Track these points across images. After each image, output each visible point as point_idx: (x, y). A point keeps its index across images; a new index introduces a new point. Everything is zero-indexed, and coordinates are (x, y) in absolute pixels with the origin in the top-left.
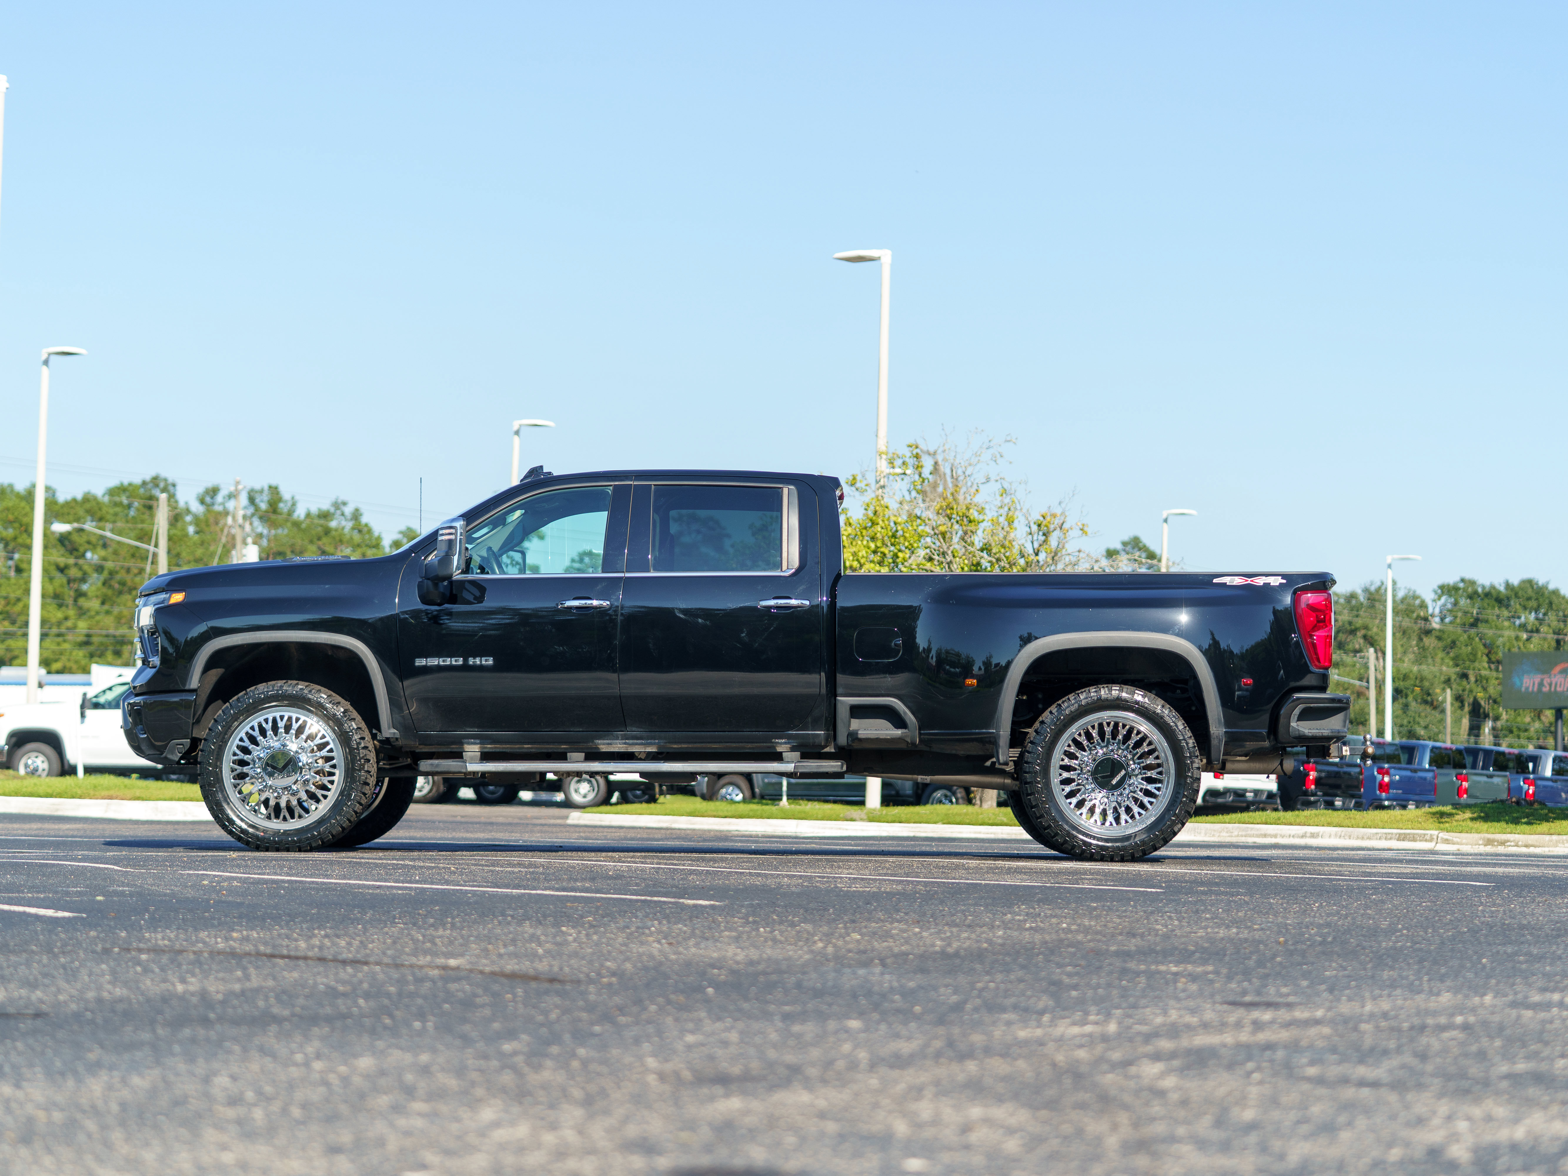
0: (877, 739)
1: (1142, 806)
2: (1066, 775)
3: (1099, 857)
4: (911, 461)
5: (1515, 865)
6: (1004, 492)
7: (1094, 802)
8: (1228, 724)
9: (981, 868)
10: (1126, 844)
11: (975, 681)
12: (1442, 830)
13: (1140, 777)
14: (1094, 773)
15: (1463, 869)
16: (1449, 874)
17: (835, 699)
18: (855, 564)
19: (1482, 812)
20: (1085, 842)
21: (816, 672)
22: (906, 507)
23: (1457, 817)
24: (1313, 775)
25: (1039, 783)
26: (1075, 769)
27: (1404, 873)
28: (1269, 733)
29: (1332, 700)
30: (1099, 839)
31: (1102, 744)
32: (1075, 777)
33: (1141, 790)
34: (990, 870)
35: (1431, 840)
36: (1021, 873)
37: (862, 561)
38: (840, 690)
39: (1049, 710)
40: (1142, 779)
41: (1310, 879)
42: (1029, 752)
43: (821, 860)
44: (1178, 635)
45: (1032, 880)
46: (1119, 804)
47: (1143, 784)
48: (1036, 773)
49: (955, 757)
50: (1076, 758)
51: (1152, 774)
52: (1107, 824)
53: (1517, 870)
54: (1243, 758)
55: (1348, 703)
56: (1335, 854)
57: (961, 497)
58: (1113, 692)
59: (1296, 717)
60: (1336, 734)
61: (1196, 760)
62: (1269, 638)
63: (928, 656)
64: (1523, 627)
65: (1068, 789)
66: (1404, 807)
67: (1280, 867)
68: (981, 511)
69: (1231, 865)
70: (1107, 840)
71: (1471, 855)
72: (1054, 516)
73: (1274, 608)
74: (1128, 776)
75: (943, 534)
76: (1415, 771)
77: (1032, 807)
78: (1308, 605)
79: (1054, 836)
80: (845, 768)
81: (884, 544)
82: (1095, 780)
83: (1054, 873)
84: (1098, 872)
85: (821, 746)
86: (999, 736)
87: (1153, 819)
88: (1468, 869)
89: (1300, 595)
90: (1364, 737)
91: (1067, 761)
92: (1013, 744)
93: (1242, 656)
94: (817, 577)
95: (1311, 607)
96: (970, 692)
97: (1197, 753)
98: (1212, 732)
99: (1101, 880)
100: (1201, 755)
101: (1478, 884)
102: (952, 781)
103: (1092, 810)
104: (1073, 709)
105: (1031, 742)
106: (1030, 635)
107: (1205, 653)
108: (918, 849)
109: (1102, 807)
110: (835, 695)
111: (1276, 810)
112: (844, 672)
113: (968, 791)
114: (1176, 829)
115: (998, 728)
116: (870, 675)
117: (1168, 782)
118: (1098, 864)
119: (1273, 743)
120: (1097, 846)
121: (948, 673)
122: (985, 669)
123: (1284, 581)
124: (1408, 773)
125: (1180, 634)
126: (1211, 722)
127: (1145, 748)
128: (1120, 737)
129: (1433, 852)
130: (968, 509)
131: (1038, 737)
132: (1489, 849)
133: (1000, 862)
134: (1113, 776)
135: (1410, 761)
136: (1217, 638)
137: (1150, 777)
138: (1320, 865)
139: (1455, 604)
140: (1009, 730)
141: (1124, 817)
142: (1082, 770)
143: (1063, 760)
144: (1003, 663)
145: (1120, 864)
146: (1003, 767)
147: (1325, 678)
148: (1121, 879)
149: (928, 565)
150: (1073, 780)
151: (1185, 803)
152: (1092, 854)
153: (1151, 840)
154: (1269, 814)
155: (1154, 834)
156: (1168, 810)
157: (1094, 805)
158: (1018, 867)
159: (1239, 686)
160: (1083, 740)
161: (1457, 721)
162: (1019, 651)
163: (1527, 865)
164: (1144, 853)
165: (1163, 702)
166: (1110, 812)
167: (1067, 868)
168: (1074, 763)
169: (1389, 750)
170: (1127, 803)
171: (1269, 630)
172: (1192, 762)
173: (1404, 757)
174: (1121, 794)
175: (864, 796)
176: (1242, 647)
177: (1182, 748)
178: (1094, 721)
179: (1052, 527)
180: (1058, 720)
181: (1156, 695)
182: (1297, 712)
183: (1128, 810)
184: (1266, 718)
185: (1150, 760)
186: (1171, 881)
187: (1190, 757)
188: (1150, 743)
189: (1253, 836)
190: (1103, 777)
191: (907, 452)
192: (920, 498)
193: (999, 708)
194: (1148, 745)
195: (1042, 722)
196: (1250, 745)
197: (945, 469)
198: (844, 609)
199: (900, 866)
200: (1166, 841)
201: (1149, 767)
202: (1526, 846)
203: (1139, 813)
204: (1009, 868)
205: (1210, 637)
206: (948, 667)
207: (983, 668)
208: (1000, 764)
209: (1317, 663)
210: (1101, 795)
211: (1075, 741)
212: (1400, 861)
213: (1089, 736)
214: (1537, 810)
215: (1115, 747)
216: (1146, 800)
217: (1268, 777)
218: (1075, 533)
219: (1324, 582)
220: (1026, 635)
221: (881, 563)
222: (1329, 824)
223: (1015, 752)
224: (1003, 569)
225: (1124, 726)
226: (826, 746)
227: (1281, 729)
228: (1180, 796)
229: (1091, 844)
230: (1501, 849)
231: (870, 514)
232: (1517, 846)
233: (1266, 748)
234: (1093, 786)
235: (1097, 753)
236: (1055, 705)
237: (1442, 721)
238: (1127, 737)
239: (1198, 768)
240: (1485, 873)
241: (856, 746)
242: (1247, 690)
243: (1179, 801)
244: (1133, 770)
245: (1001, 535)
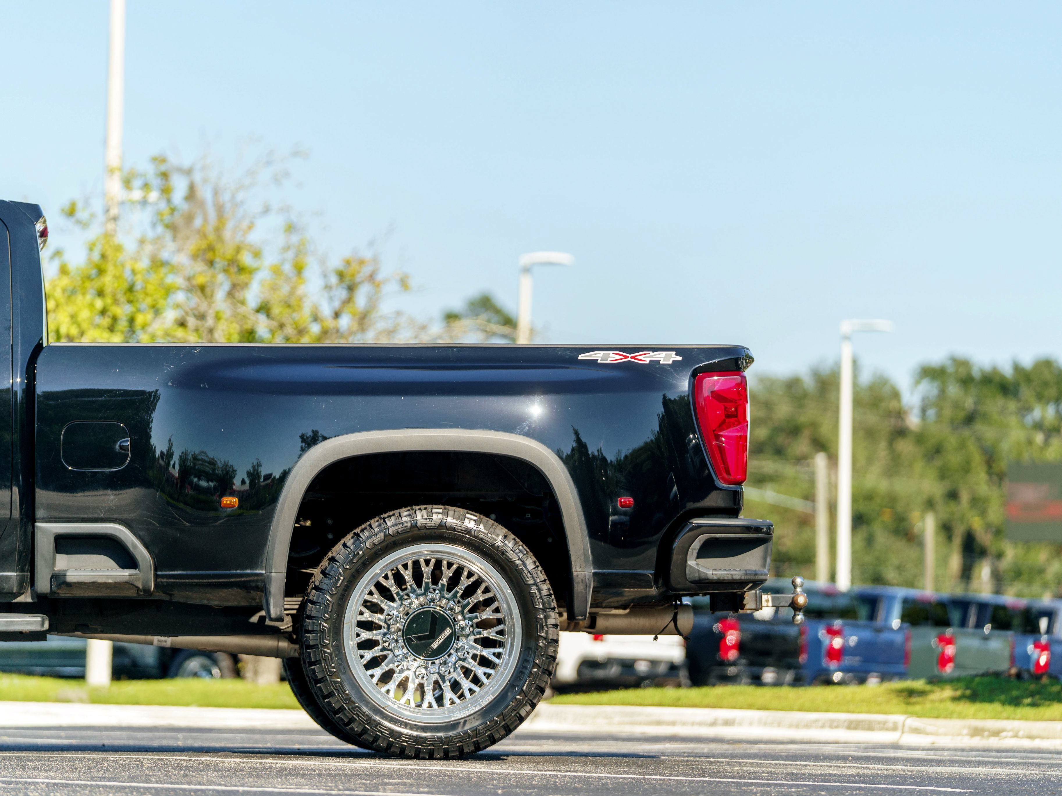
0: (93, 583)
1: (476, 680)
2: (366, 635)
3: (413, 753)
4: (156, 182)
5: (1007, 764)
6: (290, 228)
7: (406, 673)
8: (598, 561)
9: (241, 770)
10: (452, 733)
11: (236, 500)
12: (912, 714)
13: (472, 638)
14: (407, 633)
15: (932, 769)
16: (911, 777)
17: (33, 526)
18: (74, 331)
19: (967, 688)
20: (392, 732)
21: (5, 487)
22: (148, 249)
23: (933, 697)
24: (732, 637)
25: (326, 646)
26: (380, 627)
27: (845, 775)
28: (656, 576)
29: (747, 529)
30: (412, 727)
31: (419, 591)
32: (379, 638)
33: (474, 657)
34: (254, 772)
35: (895, 728)
36: (297, 775)
37: (85, 326)
38: (40, 513)
39: (342, 542)
40: (476, 641)
41: (710, 783)
42: (313, 603)
43: (10, 759)
44: (527, 435)
45: (311, 786)
46: (443, 677)
47: (476, 649)
48: (322, 632)
49: (207, 609)
50: (381, 611)
51: (490, 633)
52: (425, 705)
53: (1008, 771)
54: (621, 612)
55: (769, 532)
56: (756, 749)
57: (227, 234)
58: (434, 516)
59: (695, 554)
60: (752, 577)
61: (553, 614)
62: (657, 439)
63: (168, 464)
64: (1038, 426)
65: (368, 655)
66: (862, 681)
67: (672, 766)
68: (257, 254)
69: (602, 764)
70: (424, 729)
71: (948, 750)
72: (362, 262)
73: (664, 397)
74: (455, 637)
75: (202, 288)
76: (879, 631)
77: (318, 681)
78: (713, 392)
79: (349, 724)
80: (46, 626)
81: (116, 302)
82: (408, 642)
83: (346, 775)
84: (409, 775)
85: (12, 593)
86: (269, 578)
87: (491, 698)
88: (939, 769)
89: (702, 379)
90: (793, 582)
91: (367, 616)
92: (289, 592)
93: (620, 466)
94: (8, 348)
95: (717, 395)
96: (229, 516)
97: (554, 604)
98: (575, 573)
99: (411, 785)
100: (559, 606)
101: (949, 790)
102: (215, 644)
103: (403, 686)
104: (376, 540)
105: (317, 588)
106: (315, 433)
107: (566, 460)
108: (156, 744)
109: (417, 681)
110: (33, 520)
111: (679, 685)
112: (46, 487)
113: (235, 658)
114: (523, 713)
115: (268, 567)
116: (83, 491)
117: (512, 645)
118: (411, 762)
119: (662, 590)
120: (411, 737)
121: (197, 488)
122: (250, 483)
123: (680, 358)
124: (867, 634)
125: (531, 434)
126: (573, 559)
127: (480, 596)
128: (444, 581)
129: (895, 746)
130: (238, 250)
131: (326, 581)
132: (977, 742)
133: (270, 760)
134: (433, 636)
135: (872, 616)
136: (584, 440)
137: (487, 638)
138: (728, 764)
139: (943, 392)
140: (284, 570)
141: (449, 694)
142: (389, 628)
143: (361, 613)
144: (277, 475)
145: (442, 762)
146: (277, 624)
147: (736, 496)
148: (440, 783)
149: (180, 333)
150: (375, 643)
151: (536, 676)
152: (403, 749)
153: (488, 728)
154: (670, 692)
155: (492, 721)
156: (512, 684)
157: (407, 678)
158: (294, 768)
159: (615, 508)
160: (390, 584)
161: (943, 561)
162: (300, 456)
163: (1025, 764)
164: (478, 747)
165: (505, 530)
166: (429, 689)
167: (366, 769)
168: (377, 618)
169: (842, 603)
170: (454, 675)
171: (657, 429)
172: (546, 617)
173: (863, 611)
174: (445, 663)
175: (84, 666)
176: (619, 452)
177: (532, 596)
178: (407, 557)
179: (358, 279)
180: (355, 556)
181: (496, 520)
182: (697, 544)
183: (455, 686)
184: (652, 552)
185: (487, 614)
186: (511, 786)
187: (544, 610)
188: (487, 590)
189: (640, 724)
190: (419, 638)
191: (149, 170)
192: (168, 236)
193: (270, 539)
194: (484, 592)
195: (332, 560)
196: (630, 593)
197: (205, 193)
198: (48, 396)
199: (125, 767)
200: (508, 730)
201: (484, 624)
202: (1031, 737)
203: (470, 690)
204: (282, 769)
205: (573, 437)
206: (196, 480)
207: (248, 482)
208: (271, 619)
209: (726, 476)
210: (416, 664)
211: (379, 586)
212: (844, 758)
213: (399, 579)
214: (1045, 686)
215: (437, 595)
216: (480, 671)
217: (656, 638)
218: (391, 288)
219: (736, 360)
220: (310, 434)
221: (111, 329)
222: (750, 707)
223: (293, 603)
224: (287, 339)
225: (450, 565)
226: (19, 594)
227: (674, 570)
228: (530, 665)
229: (400, 734)
230: (994, 742)
231: (96, 256)
232: (1016, 736)
233: (652, 597)
234: (405, 651)
235: (410, 604)
236: (351, 534)
237: (920, 561)
238: (454, 580)
239: (555, 626)
240: (961, 774)
241: (64, 593)
242: (625, 514)
243: (527, 672)
244: (462, 628)
245: (285, 289)
